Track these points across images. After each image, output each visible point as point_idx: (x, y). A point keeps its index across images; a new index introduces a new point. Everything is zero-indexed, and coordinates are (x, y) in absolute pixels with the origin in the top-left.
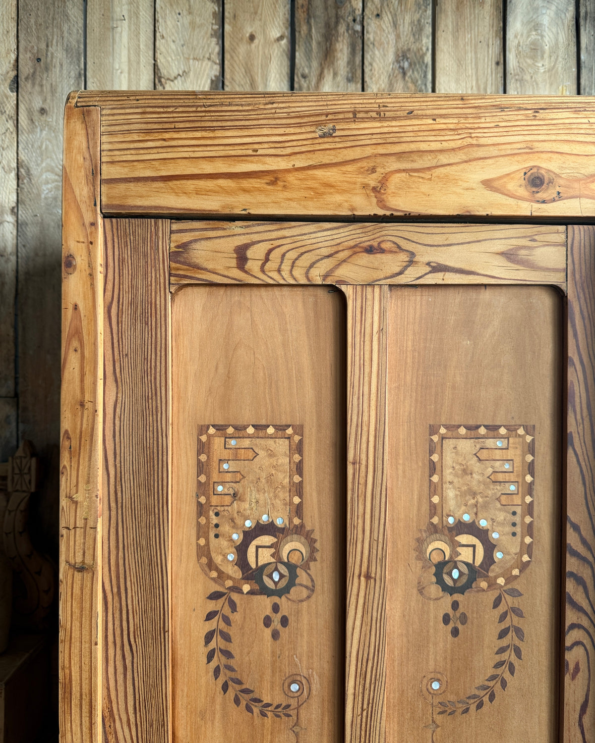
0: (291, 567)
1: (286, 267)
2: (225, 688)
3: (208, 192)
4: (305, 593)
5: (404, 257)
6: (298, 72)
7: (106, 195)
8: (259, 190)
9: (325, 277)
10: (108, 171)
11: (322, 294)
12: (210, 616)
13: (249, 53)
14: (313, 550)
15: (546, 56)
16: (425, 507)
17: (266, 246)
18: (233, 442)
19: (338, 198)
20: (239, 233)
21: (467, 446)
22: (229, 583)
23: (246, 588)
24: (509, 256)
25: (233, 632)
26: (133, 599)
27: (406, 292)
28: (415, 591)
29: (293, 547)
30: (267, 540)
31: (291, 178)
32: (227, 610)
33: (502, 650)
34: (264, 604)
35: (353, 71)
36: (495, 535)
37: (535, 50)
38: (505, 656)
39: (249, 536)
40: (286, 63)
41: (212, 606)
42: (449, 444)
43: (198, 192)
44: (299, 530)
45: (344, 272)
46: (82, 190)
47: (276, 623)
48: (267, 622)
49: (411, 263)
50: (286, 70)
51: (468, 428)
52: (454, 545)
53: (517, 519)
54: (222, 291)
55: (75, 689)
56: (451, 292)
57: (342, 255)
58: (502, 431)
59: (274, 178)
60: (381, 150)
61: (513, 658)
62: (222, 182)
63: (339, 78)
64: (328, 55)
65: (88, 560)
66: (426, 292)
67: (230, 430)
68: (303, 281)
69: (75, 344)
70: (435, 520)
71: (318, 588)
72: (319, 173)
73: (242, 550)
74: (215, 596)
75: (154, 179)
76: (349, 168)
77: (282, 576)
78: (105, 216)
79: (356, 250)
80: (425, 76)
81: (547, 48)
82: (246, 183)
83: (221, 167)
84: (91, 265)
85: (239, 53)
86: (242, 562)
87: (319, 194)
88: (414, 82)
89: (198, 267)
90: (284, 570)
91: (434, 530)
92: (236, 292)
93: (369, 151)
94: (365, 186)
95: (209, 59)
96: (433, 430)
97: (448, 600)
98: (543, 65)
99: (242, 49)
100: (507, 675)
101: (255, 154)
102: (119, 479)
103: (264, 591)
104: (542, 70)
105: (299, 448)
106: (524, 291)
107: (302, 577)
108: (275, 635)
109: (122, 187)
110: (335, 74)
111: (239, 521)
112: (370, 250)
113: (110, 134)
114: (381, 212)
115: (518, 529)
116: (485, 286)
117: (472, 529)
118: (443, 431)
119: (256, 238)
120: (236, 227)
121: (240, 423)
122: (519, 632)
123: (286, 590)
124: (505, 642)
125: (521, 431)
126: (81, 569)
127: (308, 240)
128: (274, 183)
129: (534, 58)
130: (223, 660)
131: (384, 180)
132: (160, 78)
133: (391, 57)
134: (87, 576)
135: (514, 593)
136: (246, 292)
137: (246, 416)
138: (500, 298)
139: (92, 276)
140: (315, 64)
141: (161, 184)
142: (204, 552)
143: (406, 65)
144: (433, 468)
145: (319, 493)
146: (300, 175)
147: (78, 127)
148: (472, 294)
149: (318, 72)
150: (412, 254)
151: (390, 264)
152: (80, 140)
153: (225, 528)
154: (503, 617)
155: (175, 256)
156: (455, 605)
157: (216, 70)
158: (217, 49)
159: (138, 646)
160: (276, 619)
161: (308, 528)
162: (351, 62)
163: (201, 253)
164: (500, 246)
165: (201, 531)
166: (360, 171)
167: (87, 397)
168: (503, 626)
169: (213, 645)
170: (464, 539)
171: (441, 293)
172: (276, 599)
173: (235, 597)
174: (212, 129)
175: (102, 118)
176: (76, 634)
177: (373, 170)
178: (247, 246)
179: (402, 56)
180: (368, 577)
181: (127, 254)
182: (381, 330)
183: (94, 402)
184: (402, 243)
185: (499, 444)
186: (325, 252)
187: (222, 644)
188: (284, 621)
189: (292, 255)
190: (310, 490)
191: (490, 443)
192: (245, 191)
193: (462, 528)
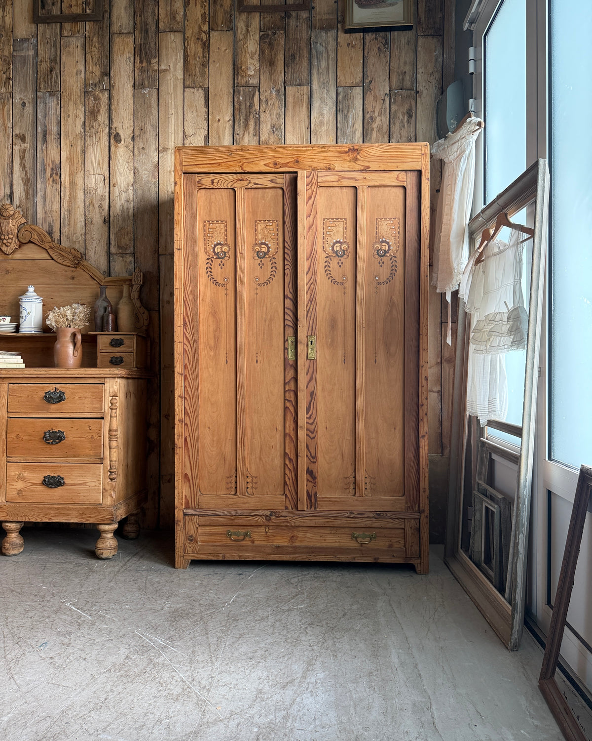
0: (225, 253)
1: (222, 184)
2: (210, 280)
3: (205, 167)
4: (228, 258)
5: (248, 182)
6: (236, 133)
7: (184, 169)
8: (216, 167)
9: (231, 186)
10: (184, 163)
11: (231, 190)
12: (207, 263)
13: (218, 126)
14: (230, 249)
15: (325, 125)
16: (254, 239)
17: (218, 179)
18: (211, 225)
19: (233, 168)
20: (212, 177)
21: (263, 226)
22: (211, 256)
23: (215, 257)
24: (271, 181)
25: (212, 267)
26: (190, 258)
27: (249, 190)
28: (252, 258)
29: (225, 248)
30: (219, 246)
31: (223, 164)
32: (211, 262)
33: (272, 271)
34: (219, 260)
35: (256, 132)
36: (270, 245)
37: (322, 123)
38: (272, 273)
39: (215, 246)
40: (231, 129)
41: (208, 261)
42: (259, 225)
43: (203, 167)
44: (226, 244)
45: (235, 185)
46: (179, 168)
47: (222, 265)
48: (220, 265)
49: (250, 183)
50: (231, 132)
51: (264, 221)
52: (261, 247)
53: (275, 241)
54: (208, 190)
55: (178, 276)
56: (259, 190)
57: (235, 181)
58: (271, 221)
59: (219, 164)
60: (242, 158)
61: (274, 273)
62: (208, 165)
63: (250, 135)
64: (246, 126)
65: (180, 248)
66: (254, 189)
67: (211, 222)
68: (226, 187)
69: (177, 201)
70: (256, 242)
71: (231, 257)
72: (228, 163)
73: (214, 249)
74: (208, 259)
75: (194, 165)
76: (235, 162)
77: (223, 255)
78: (184, 173)
79: (238, 180)
80: (281, 134)
81: (325, 122)
82: (213, 165)
83: (208, 162)
84: (180, 184)
85: (214, 126)
86: (214, 251)
87: (229, 167)
88: (277, 136)
89: (203, 184)
90: (223, 253)
91: (256, 244)
92: (212, 190)
93: (239, 158)
94: (239, 166)
95: (203, 128)
96: (256, 221)
97: (260, 260)
98: (324, 128)
99: (215, 125)
100: (273, 277)
101: (215, 159)
102: (187, 231)
103: (219, 258)
104: (323, 130)
105: (226, 226)
106: (275, 189)
107: (227, 255)
108: (221, 268)
109: (187, 166)
110: (249, 133)
111: (213, 243)
112: (241, 180)
113: (184, 155)
114: (242, 171)
115: (275, 244)
116: (267, 188)
117: (264, 244)
118: (258, 222)
119: (215, 178)
120: (211, 175)
121: (213, 220)
122: (276, 268)
123: (224, 258)
124: (273, 269)
125: (275, 221)
126: (179, 250)
127: (227, 178)
128: (219, 165)
129: (321, 126)
130: (210, 273)
131: (243, 164)
132: (186, 136)
133: (269, 127)
134: (180, 251)
135: (275, 258)
136: (214, 190)
137: (214, 219)
138: (270, 191)
139: (181, 186)
140: (242, 130)
141: (195, 166)
142: (205, 249)
143: (275, 129)
144: (256, 230)
145: (231, 236)
146: (225, 163)
147: (178, 154)
148: (264, 190)
149: (243, 133)
150: (250, 181)
151: (246, 183)
152: (178, 157)
153: (210, 243)
154: (272, 264)
155: (198, 182)
156: (261, 261)
157: (206, 132)
158: (206, 125)
159: (191, 268)
160: (222, 264)
161: (228, 244)
162: (255, 129)
163: (203, 181)
164: (270, 179)
165: (205, 244)
166: (238, 162)
167: (180, 212)
168: (272, 266)
169: (208, 270)
170: (263, 246)
171: (257, 190)
172: (221, 260)
173: (212, 259)
174: (206, 154)
175: (183, 152)
176: (178, 264)
177: (240, 162)
178: (214, 180)
179: (273, 126)
180: (241, 253)
181: (188, 182)
182: (243, 198)
183: (181, 213)
184: (248, 179)
185: (270, 224)
186: (231, 181)
187: (210, 270)
188: (223, 265)
189: (224, 181)
190: (229, 235)
191: (268, 224)
192: (213, 167)
193: (262, 244)
